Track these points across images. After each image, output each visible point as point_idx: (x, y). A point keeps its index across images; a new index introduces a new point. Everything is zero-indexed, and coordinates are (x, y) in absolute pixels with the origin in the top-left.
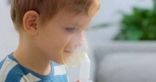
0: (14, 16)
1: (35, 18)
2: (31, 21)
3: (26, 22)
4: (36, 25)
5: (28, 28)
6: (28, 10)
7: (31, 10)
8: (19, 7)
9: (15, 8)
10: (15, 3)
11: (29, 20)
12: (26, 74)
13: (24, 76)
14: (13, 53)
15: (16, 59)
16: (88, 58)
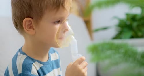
0: (16, 25)
1: (31, 22)
2: (28, 25)
3: (25, 26)
4: (33, 26)
5: (28, 30)
6: (25, 18)
7: (27, 17)
8: (18, 18)
9: (15, 19)
10: (14, 16)
11: (27, 25)
12: (34, 62)
13: (34, 64)
14: (22, 47)
15: (25, 52)
16: (75, 39)
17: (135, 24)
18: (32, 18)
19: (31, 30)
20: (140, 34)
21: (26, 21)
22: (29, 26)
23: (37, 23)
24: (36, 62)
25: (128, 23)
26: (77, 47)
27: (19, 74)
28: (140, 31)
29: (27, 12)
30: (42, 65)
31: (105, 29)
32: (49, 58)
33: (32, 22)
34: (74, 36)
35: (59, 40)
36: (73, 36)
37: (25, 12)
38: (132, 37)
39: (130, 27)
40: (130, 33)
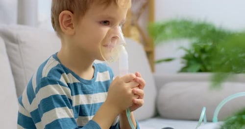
1: (70, 18)
3: (62, 21)
5: (65, 29)
7: (65, 10)
9: (53, 14)
10: (52, 10)
14: (57, 52)
17: (204, 56)
18: (72, 13)
19: (69, 28)
20: (209, 68)
21: (64, 15)
22: (68, 24)
23: (78, 20)
24: (70, 74)
25: (197, 55)
26: (127, 62)
27: (43, 77)
28: (209, 64)
29: (66, 4)
30: (77, 81)
31: (169, 60)
32: (93, 77)
33: (72, 18)
34: (126, 48)
35: (104, 48)
36: (124, 48)
37: (65, 3)
38: (200, 71)
39: (198, 60)
40: (199, 67)
